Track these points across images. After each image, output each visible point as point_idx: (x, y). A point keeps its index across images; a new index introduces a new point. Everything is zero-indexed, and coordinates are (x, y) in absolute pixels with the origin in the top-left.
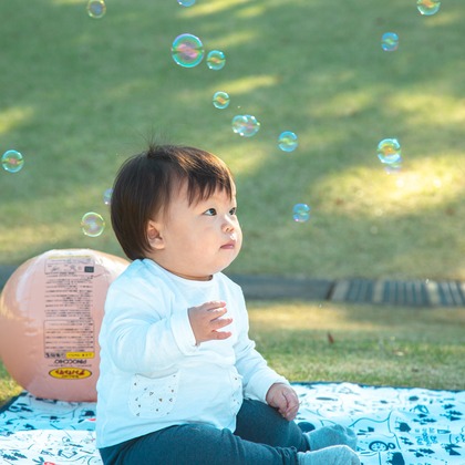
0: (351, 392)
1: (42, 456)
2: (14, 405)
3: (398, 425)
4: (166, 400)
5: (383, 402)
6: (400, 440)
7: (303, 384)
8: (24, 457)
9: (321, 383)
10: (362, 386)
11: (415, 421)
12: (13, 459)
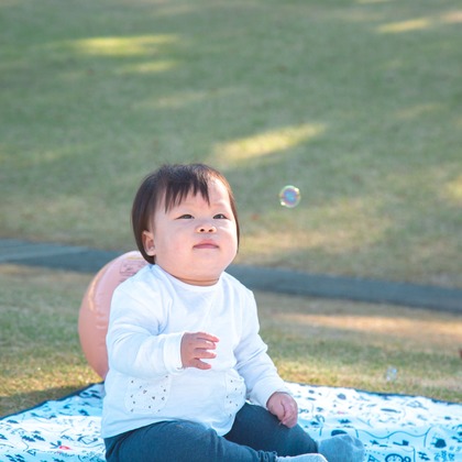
0: (420, 406)
1: (61, 440)
2: (86, 391)
3: (435, 441)
4: (158, 398)
5: (448, 418)
6: (417, 455)
7: (380, 394)
8: (43, 439)
9: (397, 395)
10: (435, 401)
11: (454, 438)
12: (31, 440)
